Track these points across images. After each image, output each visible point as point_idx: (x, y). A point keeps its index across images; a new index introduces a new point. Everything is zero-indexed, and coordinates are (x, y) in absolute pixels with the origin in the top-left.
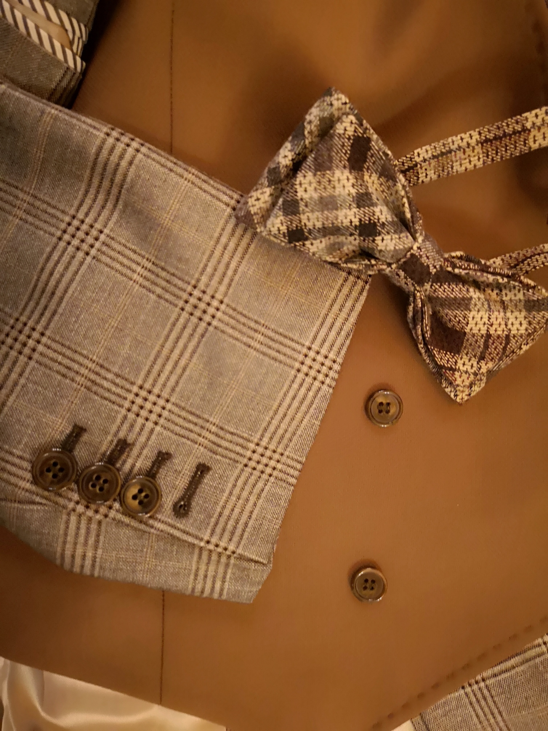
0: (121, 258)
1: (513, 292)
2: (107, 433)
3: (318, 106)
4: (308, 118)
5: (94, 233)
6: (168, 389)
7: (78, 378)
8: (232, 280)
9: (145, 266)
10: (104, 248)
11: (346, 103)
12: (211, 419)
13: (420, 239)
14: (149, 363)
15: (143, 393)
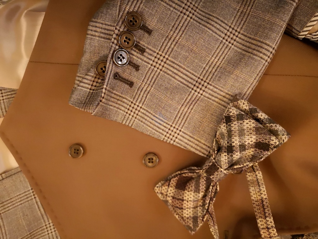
0: (221, 52)
1: (201, 211)
2: (148, 44)
3: (283, 130)
4: (278, 125)
5: (232, 41)
6: (166, 70)
7: (172, 32)
8: (210, 99)
9: (218, 63)
10: (225, 46)
11: (284, 141)
12: (152, 88)
13: (225, 172)
14: (177, 63)
15: (165, 60)
